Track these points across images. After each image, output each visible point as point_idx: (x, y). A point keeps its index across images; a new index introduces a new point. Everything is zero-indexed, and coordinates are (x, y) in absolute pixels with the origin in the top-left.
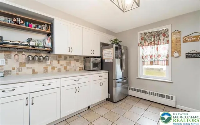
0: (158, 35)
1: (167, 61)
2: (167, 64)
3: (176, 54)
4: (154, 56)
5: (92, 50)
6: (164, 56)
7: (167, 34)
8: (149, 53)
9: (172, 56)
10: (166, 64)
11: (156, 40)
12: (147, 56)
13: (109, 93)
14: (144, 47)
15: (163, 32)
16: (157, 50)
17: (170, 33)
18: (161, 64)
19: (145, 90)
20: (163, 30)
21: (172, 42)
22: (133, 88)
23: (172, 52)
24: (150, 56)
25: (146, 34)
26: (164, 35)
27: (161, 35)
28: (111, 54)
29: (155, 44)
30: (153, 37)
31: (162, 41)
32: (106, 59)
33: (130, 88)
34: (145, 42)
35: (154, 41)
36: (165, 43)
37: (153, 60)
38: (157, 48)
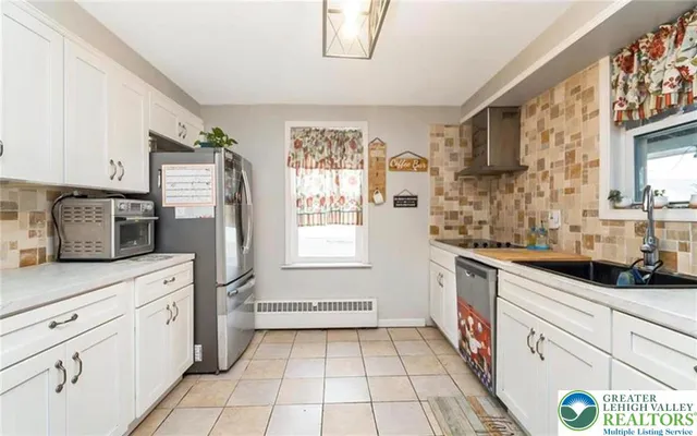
0: (341, 143)
1: (359, 213)
2: (359, 222)
3: (378, 198)
4: (331, 198)
5: (116, 163)
6: (351, 201)
7: (360, 143)
8: (315, 191)
9: (371, 200)
10: (355, 221)
11: (336, 156)
12: (311, 199)
13: (195, 343)
14: (302, 170)
15: (350, 135)
16: (338, 183)
17: (365, 143)
18: (346, 222)
19: (308, 301)
20: (351, 131)
21: (370, 166)
22: (270, 304)
23: (371, 193)
24: (318, 200)
25: (308, 132)
26: (353, 146)
27: (347, 144)
28: (206, 187)
29: (334, 166)
30: (326, 145)
31: (349, 160)
32: (181, 205)
33: (260, 304)
34: (306, 157)
35: (330, 157)
36: (355, 166)
37: (328, 209)
38: (337, 177)
